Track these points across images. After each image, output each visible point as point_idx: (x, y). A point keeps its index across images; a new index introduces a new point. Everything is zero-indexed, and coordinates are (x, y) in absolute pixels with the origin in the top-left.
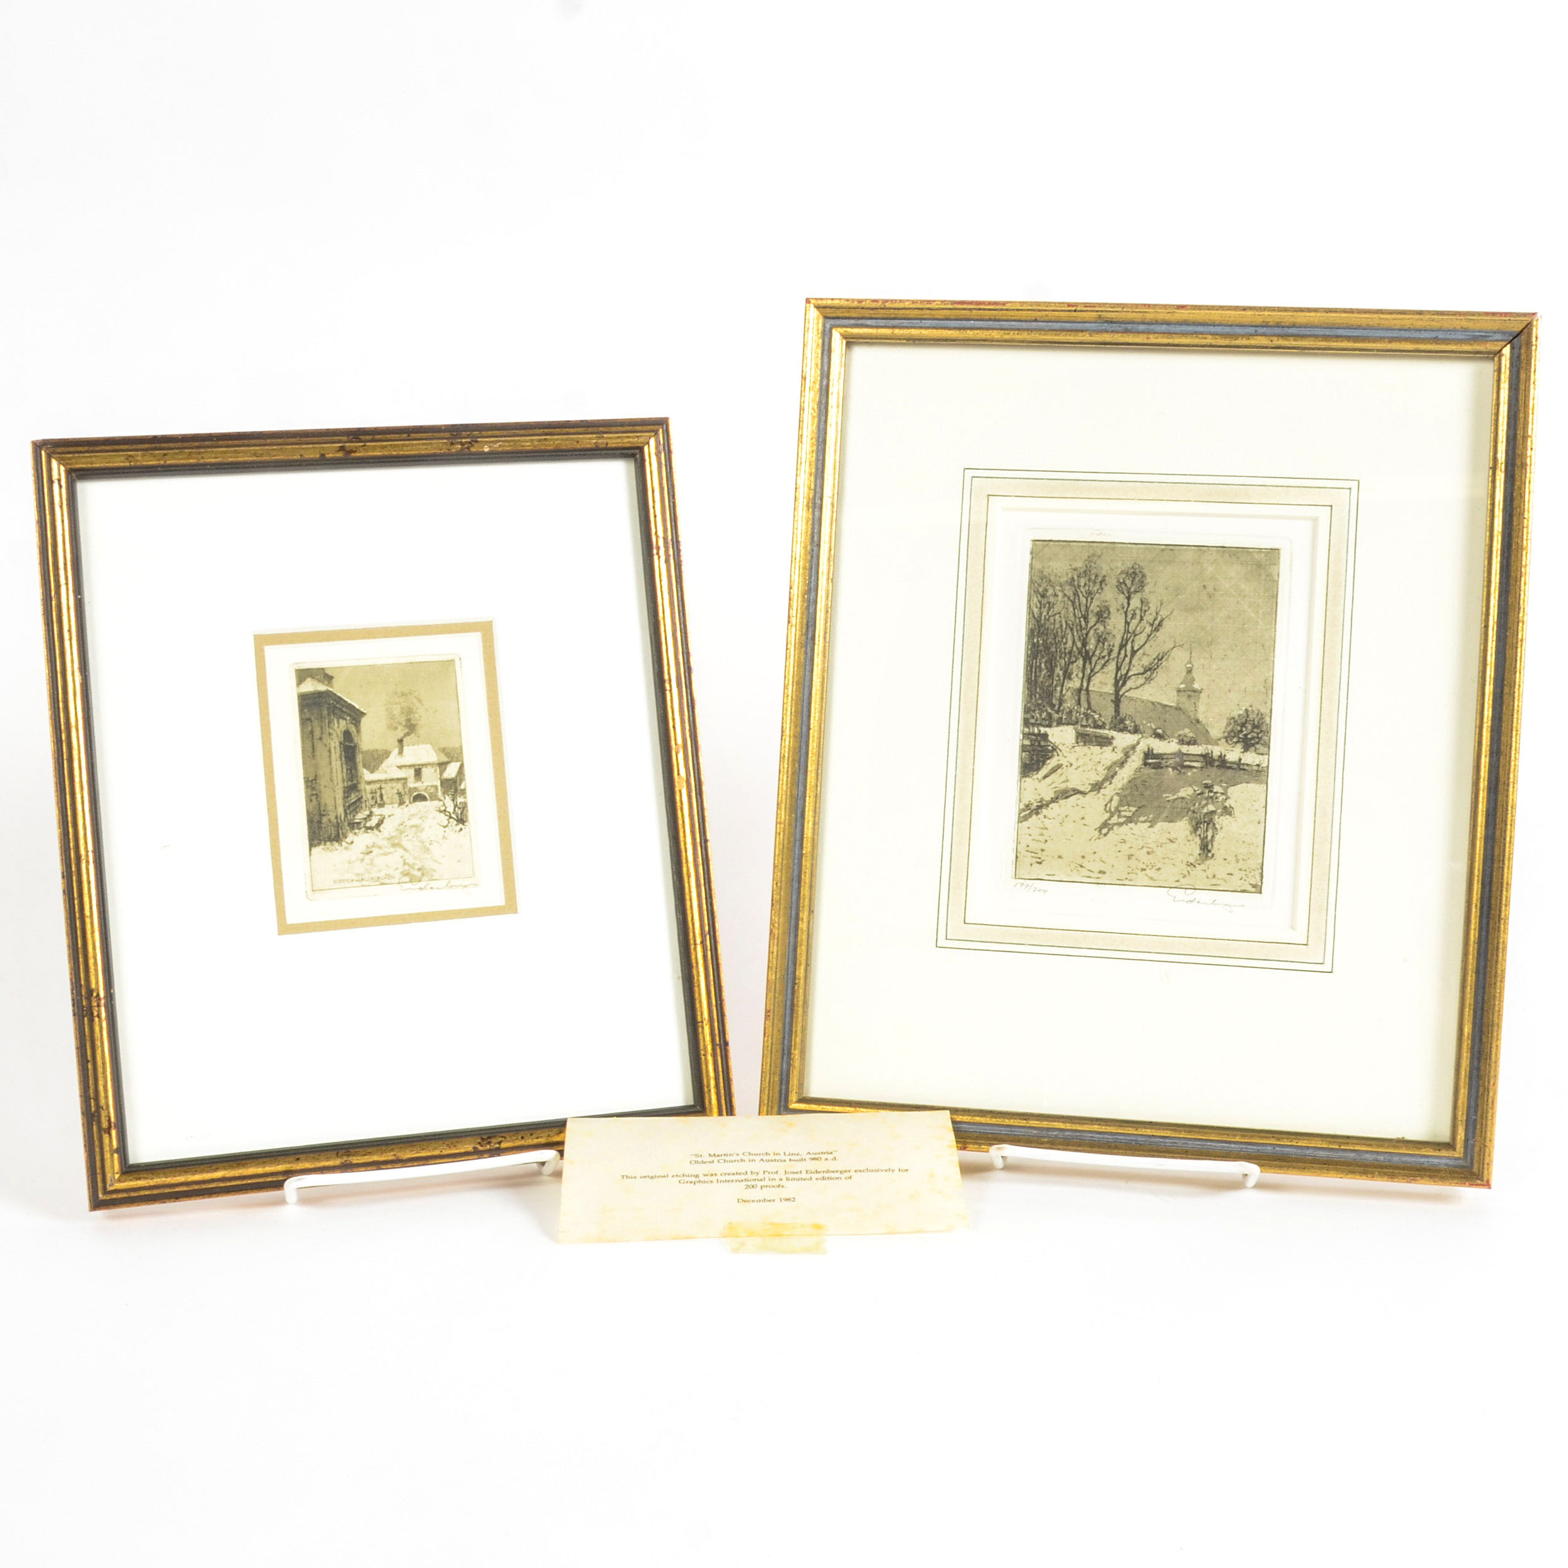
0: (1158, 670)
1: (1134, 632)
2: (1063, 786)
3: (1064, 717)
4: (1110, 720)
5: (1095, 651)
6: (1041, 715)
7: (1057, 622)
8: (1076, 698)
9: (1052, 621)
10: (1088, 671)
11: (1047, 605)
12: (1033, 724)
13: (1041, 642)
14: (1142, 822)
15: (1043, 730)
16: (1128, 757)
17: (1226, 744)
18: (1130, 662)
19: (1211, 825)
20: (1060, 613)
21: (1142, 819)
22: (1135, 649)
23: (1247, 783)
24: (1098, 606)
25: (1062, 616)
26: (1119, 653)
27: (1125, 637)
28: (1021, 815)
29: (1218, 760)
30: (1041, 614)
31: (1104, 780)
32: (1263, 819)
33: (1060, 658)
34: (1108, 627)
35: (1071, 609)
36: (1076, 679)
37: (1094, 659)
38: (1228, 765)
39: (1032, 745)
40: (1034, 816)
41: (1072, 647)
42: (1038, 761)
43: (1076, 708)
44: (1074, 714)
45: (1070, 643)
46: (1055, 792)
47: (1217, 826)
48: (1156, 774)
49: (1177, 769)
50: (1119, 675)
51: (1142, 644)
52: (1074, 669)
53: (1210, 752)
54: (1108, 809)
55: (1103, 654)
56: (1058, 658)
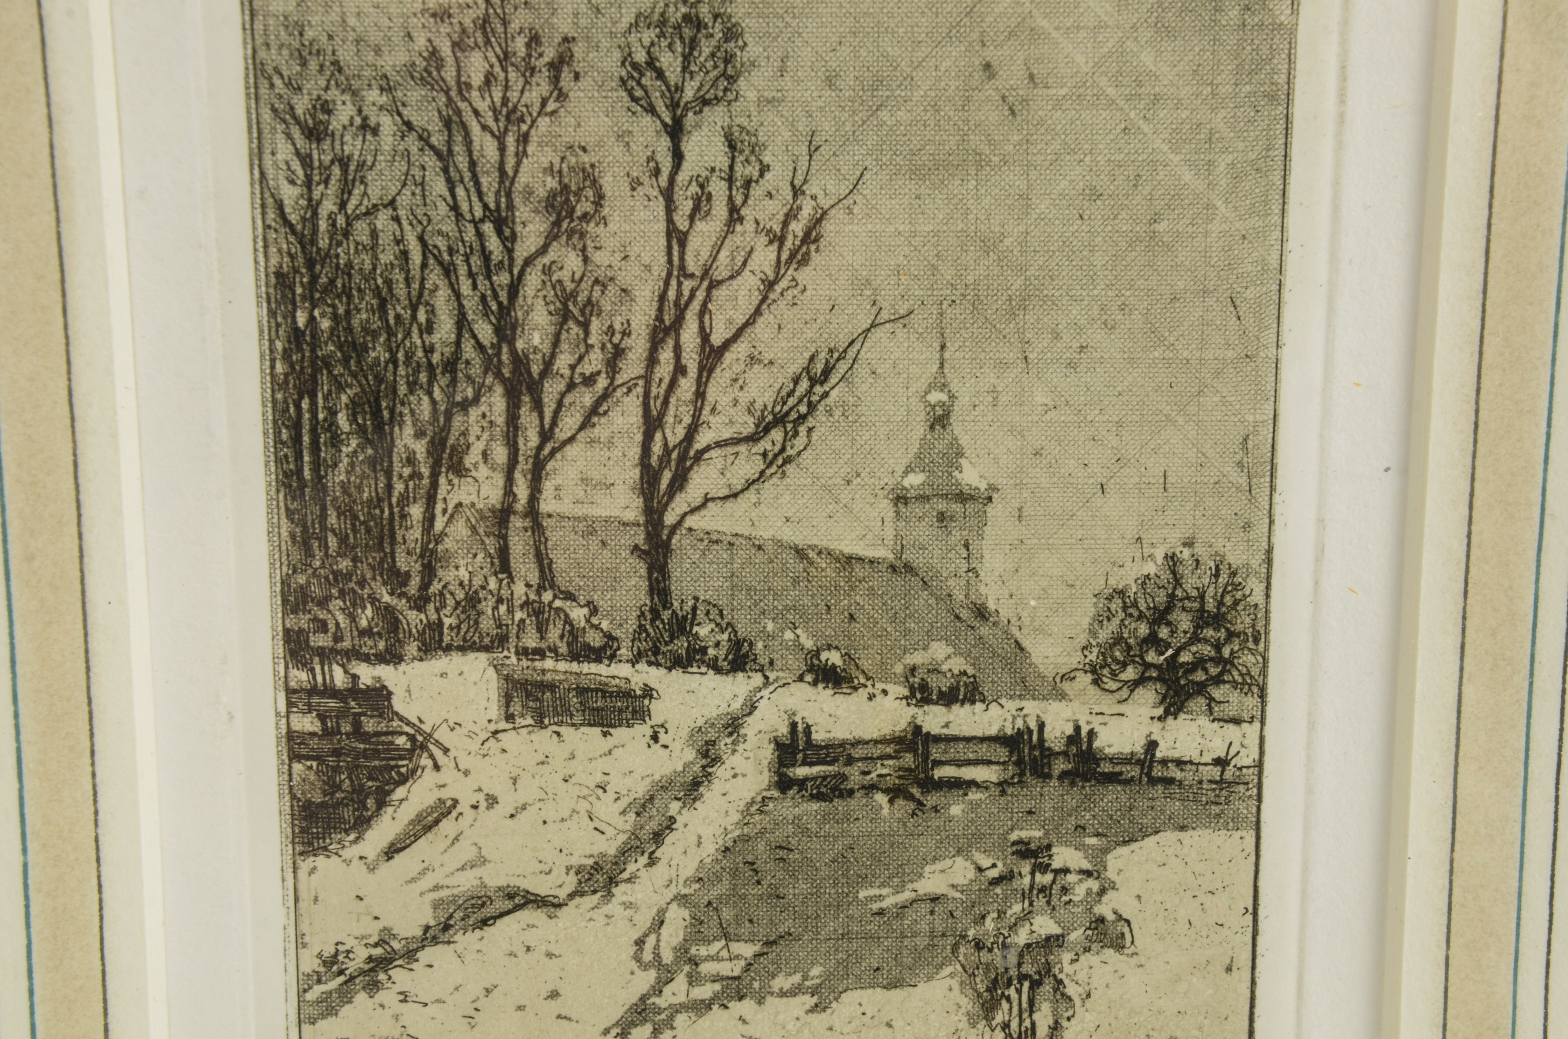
0: (811, 422)
1: (706, 273)
2: (466, 882)
3: (447, 621)
4: (632, 625)
5: (553, 355)
6: (353, 618)
7: (385, 239)
8: (491, 544)
9: (365, 239)
10: (530, 438)
11: (336, 171)
12: (325, 655)
13: (325, 324)
14: (783, 994)
15: (366, 674)
16: (716, 760)
17: (1093, 690)
18: (700, 395)
19: (1047, 987)
20: (392, 203)
21: (781, 982)
22: (717, 339)
23: (1183, 828)
24: (550, 170)
25: (402, 213)
26: (652, 361)
27: (672, 294)
28: (309, 996)
29: (1065, 754)
30: (313, 207)
31: (626, 852)
32: (1248, 954)
33: (412, 386)
34: (598, 257)
35: (439, 186)
36: (483, 472)
37: (551, 390)
38: (1106, 768)
39: (327, 733)
40: (361, 997)
41: (458, 343)
42: (359, 792)
43: (493, 584)
44: (487, 606)
45: (445, 329)
46: (436, 905)
47: (1071, 990)
48: (825, 818)
49: (911, 797)
50: (657, 448)
51: (741, 320)
52: (475, 430)
53: (1033, 725)
54: (647, 956)
55: (587, 368)
56: (402, 389)
